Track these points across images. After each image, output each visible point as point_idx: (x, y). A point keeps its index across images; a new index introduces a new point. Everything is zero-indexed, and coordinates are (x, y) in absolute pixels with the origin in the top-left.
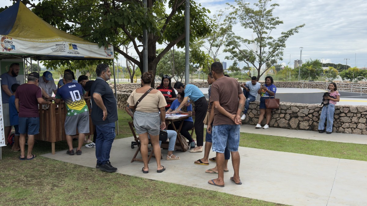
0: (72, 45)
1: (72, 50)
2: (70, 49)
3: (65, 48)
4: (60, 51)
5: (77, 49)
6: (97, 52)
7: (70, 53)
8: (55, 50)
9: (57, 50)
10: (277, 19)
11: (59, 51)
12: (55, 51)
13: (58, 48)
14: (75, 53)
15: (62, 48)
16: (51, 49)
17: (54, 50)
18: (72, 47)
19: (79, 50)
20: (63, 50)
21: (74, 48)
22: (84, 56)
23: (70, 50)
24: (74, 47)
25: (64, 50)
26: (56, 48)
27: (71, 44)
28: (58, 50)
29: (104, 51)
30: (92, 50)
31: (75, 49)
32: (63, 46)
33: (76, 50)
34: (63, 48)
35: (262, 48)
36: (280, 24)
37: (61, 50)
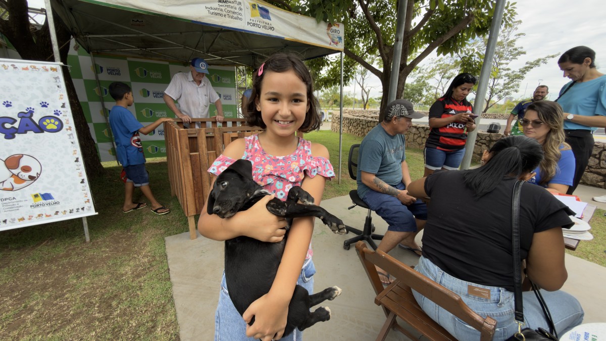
0: (258, 7)
1: (258, 18)
2: (252, 16)
3: (240, 12)
4: (229, 16)
5: (270, 20)
6: (312, 32)
7: (254, 25)
8: (216, 11)
9: (221, 12)
10: (520, 50)
11: (225, 16)
12: (216, 14)
13: (223, 8)
14: (264, 27)
15: (233, 10)
16: (206, 8)
17: (212, 11)
18: (257, 11)
19: (274, 22)
20: (235, 16)
21: (262, 15)
22: (285, 37)
23: (252, 19)
24: (264, 13)
25: (240, 16)
26: (218, 7)
27: (255, 5)
28: (224, 13)
29: (326, 31)
30: (302, 27)
31: (263, 18)
32: (238, 7)
33: (266, 21)
34: (236, 11)
35: (496, 80)
36: (522, 55)
37: (231, 14)
